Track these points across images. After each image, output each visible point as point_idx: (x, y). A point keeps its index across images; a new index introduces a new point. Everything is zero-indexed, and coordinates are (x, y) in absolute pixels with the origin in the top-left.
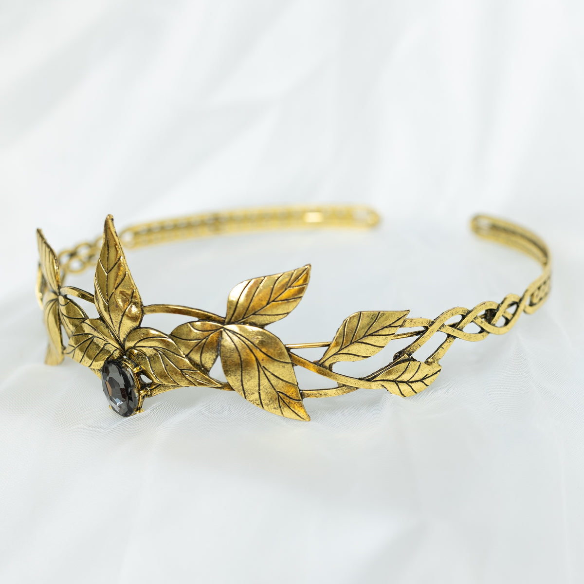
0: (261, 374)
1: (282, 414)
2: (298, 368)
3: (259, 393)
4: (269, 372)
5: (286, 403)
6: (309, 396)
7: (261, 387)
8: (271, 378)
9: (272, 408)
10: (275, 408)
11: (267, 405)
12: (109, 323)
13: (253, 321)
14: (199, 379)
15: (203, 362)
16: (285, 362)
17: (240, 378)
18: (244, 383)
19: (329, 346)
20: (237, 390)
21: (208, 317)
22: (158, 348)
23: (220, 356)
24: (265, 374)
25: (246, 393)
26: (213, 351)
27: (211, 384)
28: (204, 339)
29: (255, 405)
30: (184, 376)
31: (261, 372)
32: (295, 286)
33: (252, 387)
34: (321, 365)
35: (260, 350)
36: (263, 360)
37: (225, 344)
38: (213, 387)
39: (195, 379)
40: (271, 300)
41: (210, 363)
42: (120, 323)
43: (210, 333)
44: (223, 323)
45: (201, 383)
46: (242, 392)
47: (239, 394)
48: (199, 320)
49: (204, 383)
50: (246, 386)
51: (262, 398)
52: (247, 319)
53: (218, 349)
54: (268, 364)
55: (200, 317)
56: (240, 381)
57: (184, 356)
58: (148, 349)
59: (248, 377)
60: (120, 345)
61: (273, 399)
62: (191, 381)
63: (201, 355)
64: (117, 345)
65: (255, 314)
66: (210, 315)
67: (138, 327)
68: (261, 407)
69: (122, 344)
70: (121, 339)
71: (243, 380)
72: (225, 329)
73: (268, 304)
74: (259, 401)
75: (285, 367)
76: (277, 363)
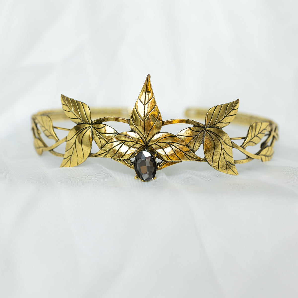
0: (222, 152)
1: (227, 172)
2: (234, 149)
3: (219, 162)
5: (229, 167)
6: (237, 163)
7: (220, 159)
9: (223, 169)
10: (224, 169)
11: (221, 168)
12: (141, 132)
13: (218, 126)
14: (192, 157)
15: (194, 148)
16: (230, 146)
17: (212, 154)
18: (214, 157)
19: (245, 138)
20: (209, 161)
21: (199, 125)
22: (170, 143)
23: (203, 144)
24: (223, 152)
25: (213, 162)
26: (200, 141)
27: (197, 159)
28: (197, 135)
29: (216, 168)
30: (185, 155)
31: (222, 150)
32: (235, 109)
33: (216, 159)
34: (243, 147)
35: (222, 140)
36: (223, 145)
37: (207, 137)
38: (198, 161)
39: (190, 157)
40: (226, 116)
41: (197, 148)
42: (150, 131)
43: (200, 132)
44: (204, 128)
45: (193, 158)
46: (211, 162)
47: (209, 163)
48: (194, 126)
49: (194, 158)
50: (214, 159)
51: (219, 164)
52: (216, 125)
53: (202, 140)
54: (225, 147)
55: (195, 125)
56: (212, 156)
57: (185, 145)
58: (164, 143)
59: (216, 153)
60: (145, 144)
61: (224, 165)
62: (188, 158)
63: (195, 144)
64: (143, 144)
65: (219, 123)
66: (199, 124)
67: (159, 132)
68: (218, 170)
69: (146, 143)
70: (147, 140)
71: (214, 155)
72: (206, 130)
73: (225, 117)
74: (218, 166)
75: (230, 148)
76: (228, 146)
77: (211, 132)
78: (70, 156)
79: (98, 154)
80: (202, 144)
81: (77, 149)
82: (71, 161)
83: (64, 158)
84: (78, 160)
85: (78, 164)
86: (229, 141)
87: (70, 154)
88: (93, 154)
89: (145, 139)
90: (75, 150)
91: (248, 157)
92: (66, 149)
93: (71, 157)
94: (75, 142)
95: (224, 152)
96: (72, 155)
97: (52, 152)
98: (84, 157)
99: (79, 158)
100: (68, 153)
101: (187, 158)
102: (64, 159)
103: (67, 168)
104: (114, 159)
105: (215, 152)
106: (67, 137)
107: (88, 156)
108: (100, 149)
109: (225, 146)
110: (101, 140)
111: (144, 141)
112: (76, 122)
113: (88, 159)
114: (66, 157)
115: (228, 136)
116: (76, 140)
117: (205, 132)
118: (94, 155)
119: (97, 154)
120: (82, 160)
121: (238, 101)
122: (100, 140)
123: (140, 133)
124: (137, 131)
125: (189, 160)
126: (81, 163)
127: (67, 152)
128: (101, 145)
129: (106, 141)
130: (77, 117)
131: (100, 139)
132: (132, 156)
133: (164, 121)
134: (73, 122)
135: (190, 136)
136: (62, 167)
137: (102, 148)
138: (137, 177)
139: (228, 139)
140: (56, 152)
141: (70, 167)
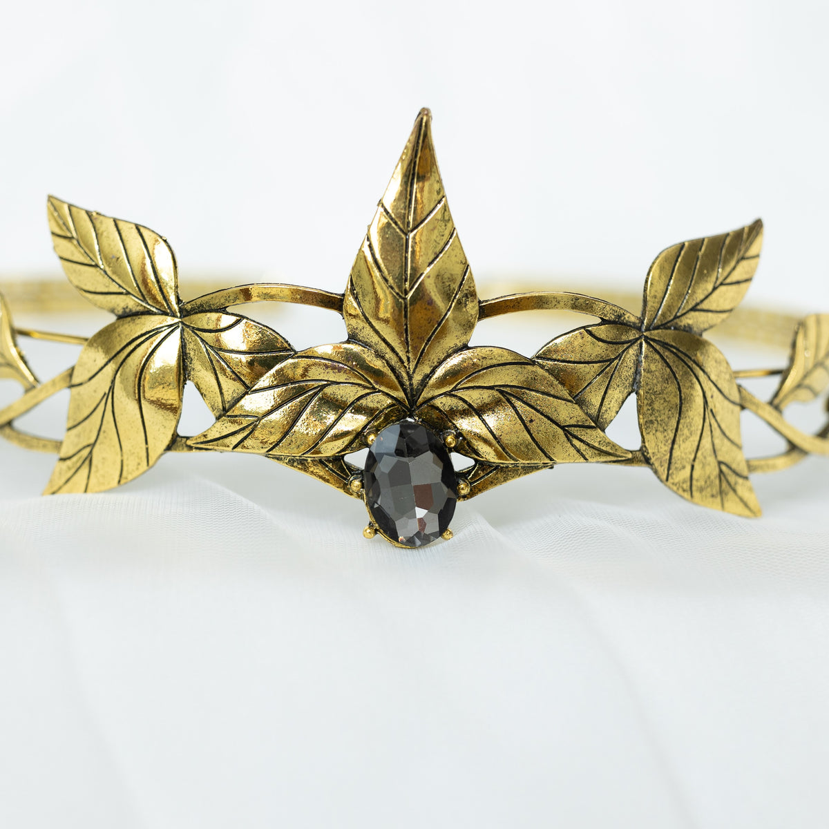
0: (705, 424)
1: (723, 505)
2: (746, 415)
3: (693, 467)
4: (716, 421)
5: (730, 484)
6: (756, 470)
7: (699, 454)
8: (717, 432)
9: (709, 496)
10: (713, 496)
11: (701, 490)
12: (393, 344)
13: (690, 322)
14: (593, 447)
15: (604, 408)
16: (733, 403)
17: (672, 435)
18: (676, 446)
19: (783, 374)
20: (657, 465)
21: (619, 317)
22: (508, 390)
23: (636, 393)
24: (711, 426)
25: (673, 467)
26: (627, 383)
27: (612, 455)
28: (616, 358)
29: (680, 492)
30: (568, 439)
31: (707, 420)
32: (748, 258)
33: (686, 454)
34: (777, 408)
35: (709, 377)
36: (712, 397)
37: (653, 367)
38: (614, 462)
39: (588, 445)
40: (718, 283)
41: (615, 409)
42: (428, 341)
43: (626, 346)
44: (639, 329)
45: (596, 452)
46: (666, 465)
47: (656, 472)
48: (604, 322)
49: (602, 452)
50: (676, 453)
51: (695, 475)
52: (682, 318)
53: (635, 379)
54: (717, 405)
55: (605, 315)
56: (670, 442)
57: (570, 398)
58: (485, 391)
59: (686, 432)
60: (406, 394)
61: (712, 477)
62: (578, 451)
63: (606, 393)
64: (400, 394)
65: (694, 309)
66: (622, 312)
67: (465, 347)
68: (689, 497)
69: (412, 389)
70: (417, 378)
71: (677, 439)
72: (647, 339)
73: (715, 289)
74: (689, 484)
75: (732, 412)
76: (726, 403)
77: (665, 345)
78: (88, 446)
79: (209, 438)
80: (633, 396)
81: (117, 420)
82: (93, 469)
83: (63, 454)
84: (122, 461)
85: (122, 482)
86: (730, 381)
87: (89, 438)
88: (188, 438)
89: (408, 373)
90: (108, 422)
91: (793, 448)
92: (68, 418)
93: (91, 452)
94: (112, 388)
95: (715, 425)
96: (98, 442)
97: (7, 431)
98: (147, 449)
99: (125, 458)
100: (78, 436)
101: (575, 452)
102: (63, 459)
103: (72, 497)
104: (278, 459)
105: (680, 426)
106: (73, 369)
107: (164, 445)
108: (218, 418)
109: (717, 402)
110: (222, 378)
111: (402, 384)
112: (111, 305)
113: (163, 457)
114: (70, 453)
115: (727, 363)
116: (113, 382)
117: (644, 345)
118: (189, 442)
119: (205, 436)
120: (139, 464)
121: (757, 227)
122: (217, 379)
123: (388, 350)
124: (375, 339)
125: (582, 460)
126: (136, 474)
127: (74, 431)
128: (223, 402)
129: (244, 384)
130: (120, 286)
131: (219, 375)
132: (354, 445)
133: (486, 301)
134: (101, 308)
135: (588, 363)
136: (54, 493)
137: (225, 412)
138: (376, 531)
139: (727, 377)
140: (25, 434)
141: (89, 495)
